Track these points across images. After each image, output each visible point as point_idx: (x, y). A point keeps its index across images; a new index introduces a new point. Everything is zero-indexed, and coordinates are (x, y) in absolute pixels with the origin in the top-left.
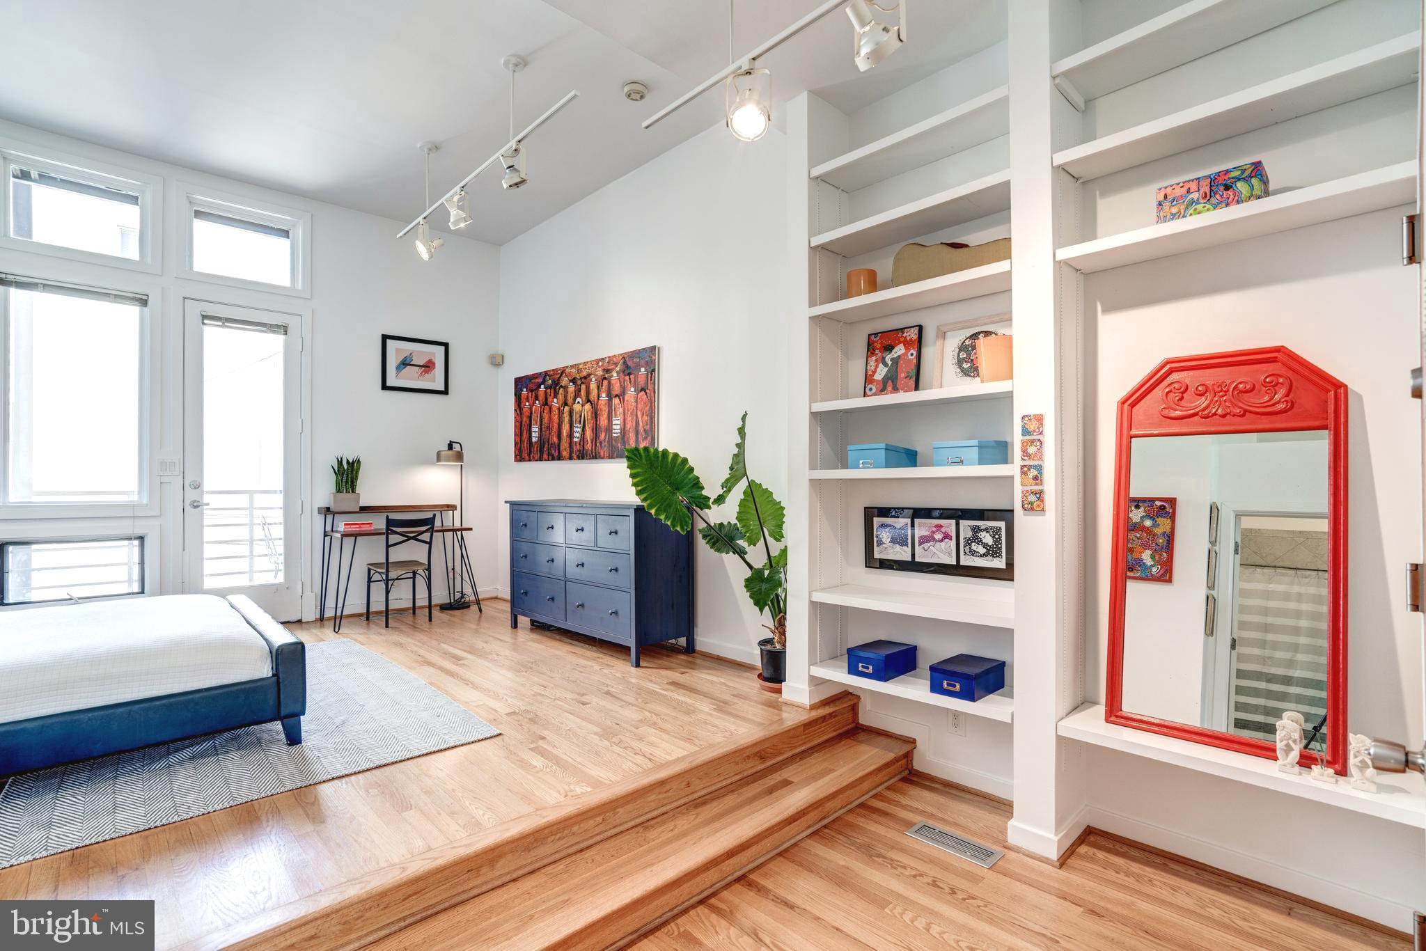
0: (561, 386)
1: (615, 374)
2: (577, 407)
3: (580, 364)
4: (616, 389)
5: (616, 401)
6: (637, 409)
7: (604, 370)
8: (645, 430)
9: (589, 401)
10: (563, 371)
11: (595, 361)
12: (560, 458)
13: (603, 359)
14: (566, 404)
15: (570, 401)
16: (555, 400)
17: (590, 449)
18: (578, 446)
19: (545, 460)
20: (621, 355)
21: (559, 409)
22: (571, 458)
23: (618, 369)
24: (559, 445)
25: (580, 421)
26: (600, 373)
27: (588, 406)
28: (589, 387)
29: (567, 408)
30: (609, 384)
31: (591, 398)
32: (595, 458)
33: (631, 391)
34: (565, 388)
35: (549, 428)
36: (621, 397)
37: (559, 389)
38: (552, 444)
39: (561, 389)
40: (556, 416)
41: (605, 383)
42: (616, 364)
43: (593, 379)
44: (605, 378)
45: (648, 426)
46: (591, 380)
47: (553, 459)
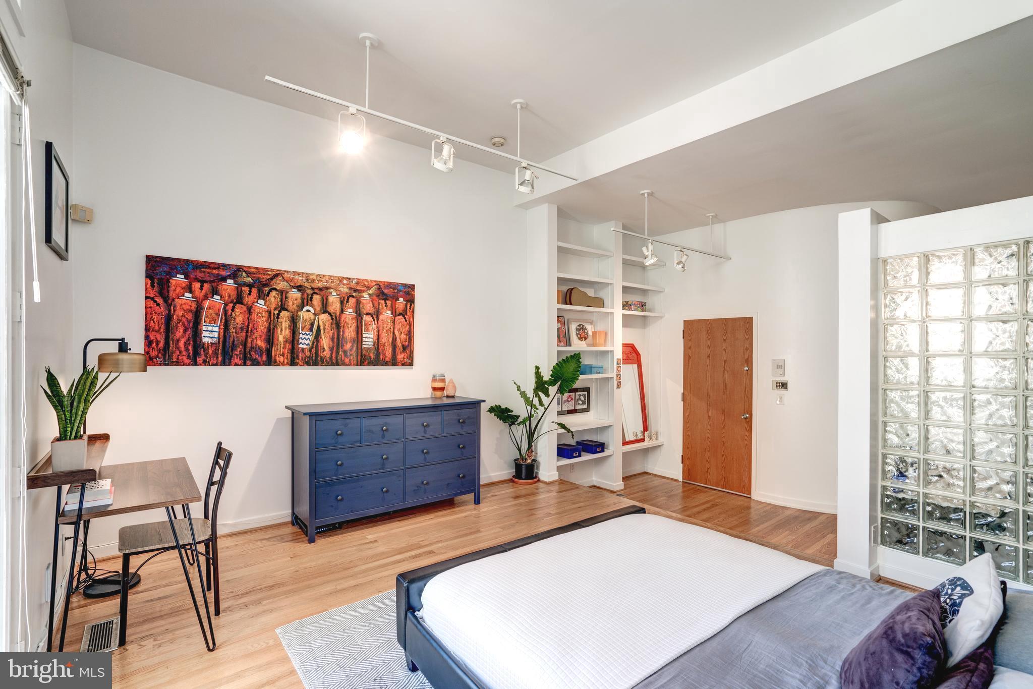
0: (275, 289)
1: (366, 295)
2: (306, 315)
3: (313, 274)
4: (368, 307)
5: (367, 318)
6: (394, 328)
7: (351, 288)
8: (403, 346)
9: (325, 310)
10: (277, 274)
11: (338, 278)
12: (270, 361)
13: (349, 279)
14: (283, 308)
15: (292, 304)
16: (261, 302)
17: (328, 356)
18: (308, 354)
19: (236, 365)
20: (375, 281)
21: (269, 312)
22: (293, 363)
23: (371, 292)
24: (269, 352)
25: (311, 330)
26: (345, 290)
27: (324, 317)
28: (327, 299)
29: (284, 314)
30: (358, 302)
31: (331, 309)
32: (337, 364)
33: (387, 314)
34: (283, 293)
35: (248, 329)
36: (375, 316)
37: (270, 291)
38: (252, 348)
39: (274, 293)
40: (264, 319)
41: (352, 301)
42: (369, 288)
43: (334, 293)
44: (353, 296)
45: (407, 343)
46: (331, 293)
47: (256, 363)
